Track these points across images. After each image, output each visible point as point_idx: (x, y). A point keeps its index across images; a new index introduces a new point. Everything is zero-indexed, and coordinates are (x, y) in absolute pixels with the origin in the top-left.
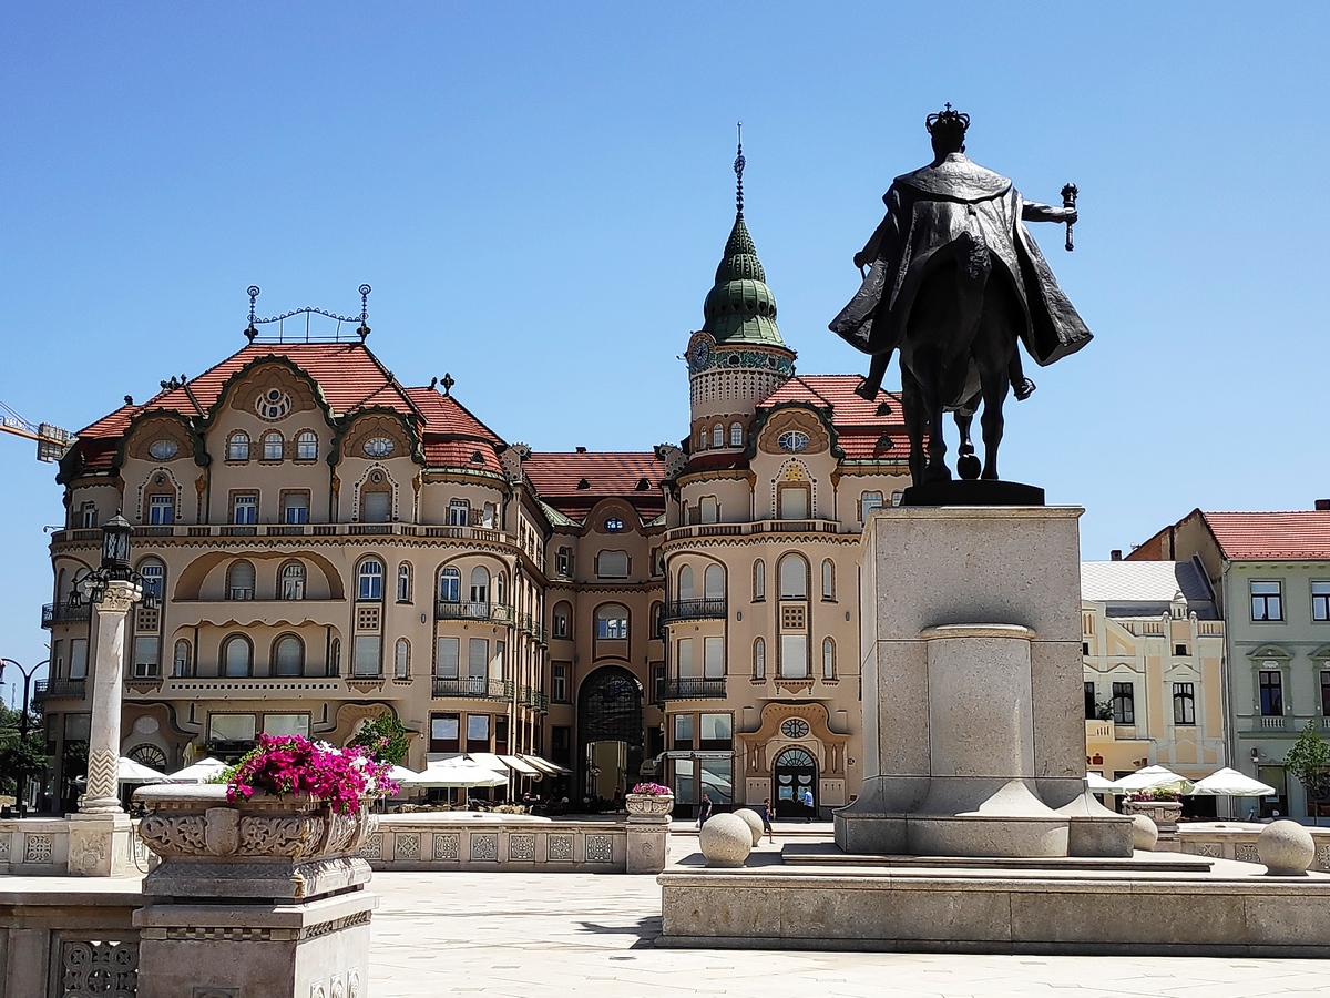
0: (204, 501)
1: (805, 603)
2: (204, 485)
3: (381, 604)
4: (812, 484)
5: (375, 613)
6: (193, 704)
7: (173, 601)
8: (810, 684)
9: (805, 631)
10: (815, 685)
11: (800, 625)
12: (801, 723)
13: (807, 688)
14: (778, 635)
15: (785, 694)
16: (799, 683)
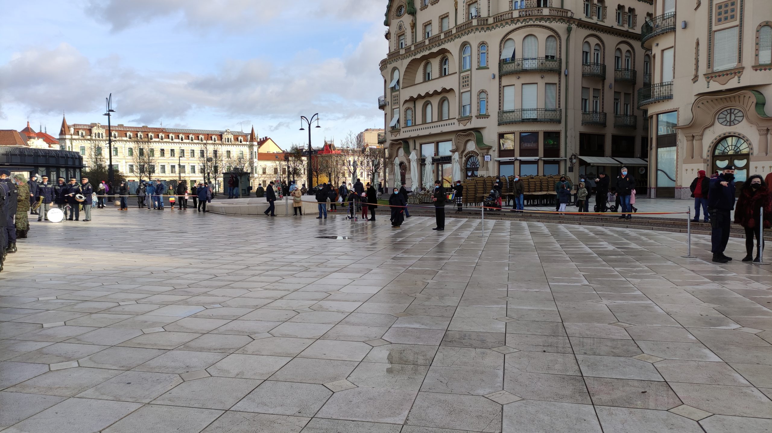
0: (414, 33)
2: (414, 26)
3: (470, 72)
5: (468, 77)
6: (414, 139)
7: (402, 89)
8: (739, 72)
9: (737, 23)
10: (745, 72)
11: (732, 17)
12: (736, 111)
13: (736, 77)
14: (711, 34)
15: (715, 86)
16: (727, 75)
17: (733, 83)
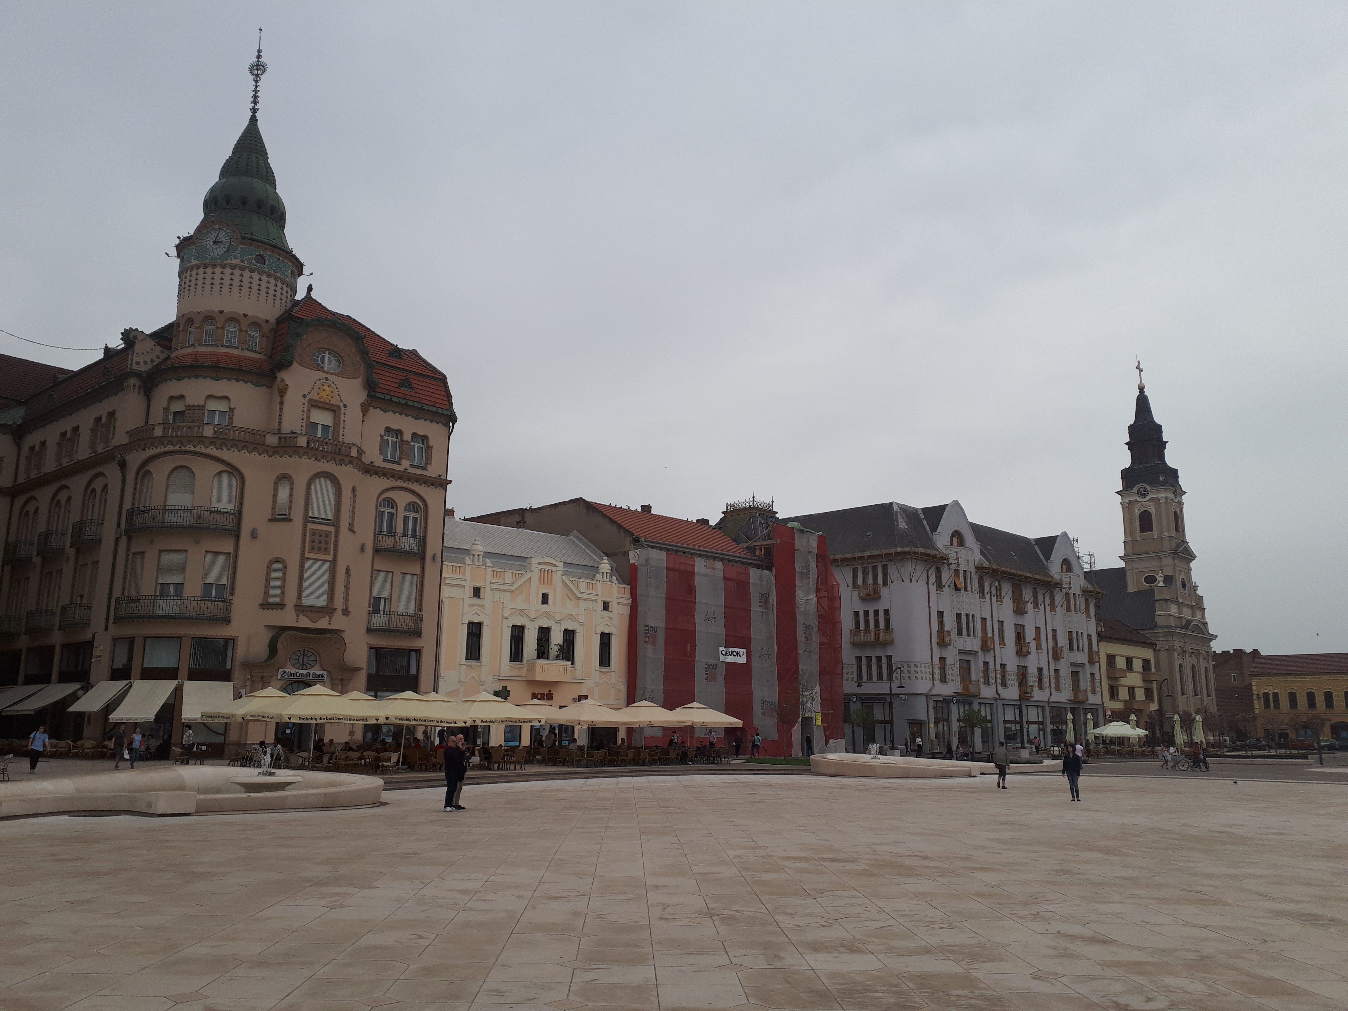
1: (332, 529)
4: (343, 409)
8: (331, 613)
9: (330, 558)
10: (335, 614)
11: (326, 550)
12: (310, 654)
13: (327, 617)
14: (303, 559)
15: (304, 622)
16: (319, 612)
17: (323, 624)
